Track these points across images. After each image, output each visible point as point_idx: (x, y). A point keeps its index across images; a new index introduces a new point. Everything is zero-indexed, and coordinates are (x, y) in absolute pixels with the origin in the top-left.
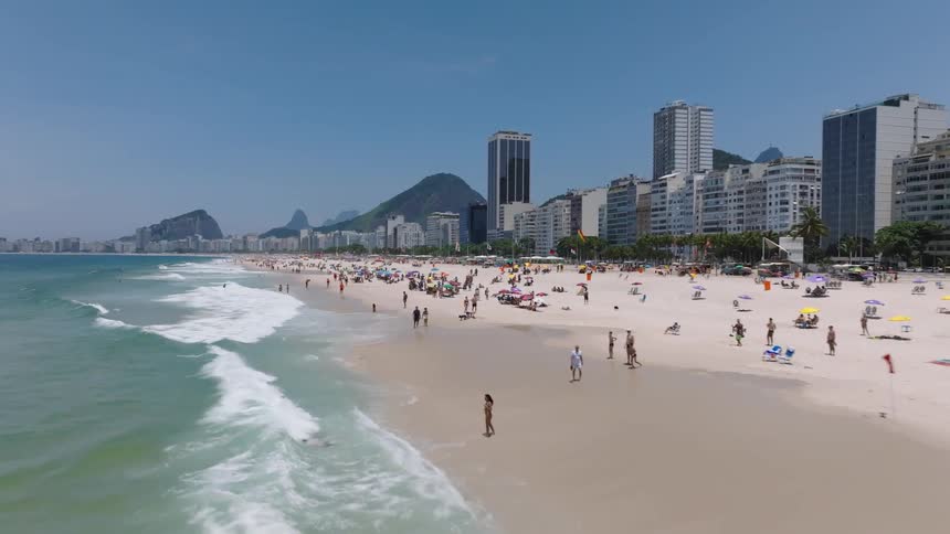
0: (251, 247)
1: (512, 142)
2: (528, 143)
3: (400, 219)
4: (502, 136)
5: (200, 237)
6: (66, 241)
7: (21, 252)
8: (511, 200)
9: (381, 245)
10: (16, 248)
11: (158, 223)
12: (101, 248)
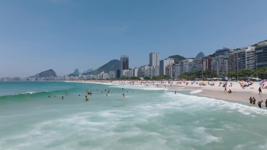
0: (66, 79)
1: (125, 58)
2: (128, 58)
3: (103, 72)
4: (123, 57)
5: (52, 77)
6: (16, 78)
7: (4, 81)
8: (125, 69)
9: (99, 78)
10: (2, 80)
11: (40, 73)
12: (26, 79)
